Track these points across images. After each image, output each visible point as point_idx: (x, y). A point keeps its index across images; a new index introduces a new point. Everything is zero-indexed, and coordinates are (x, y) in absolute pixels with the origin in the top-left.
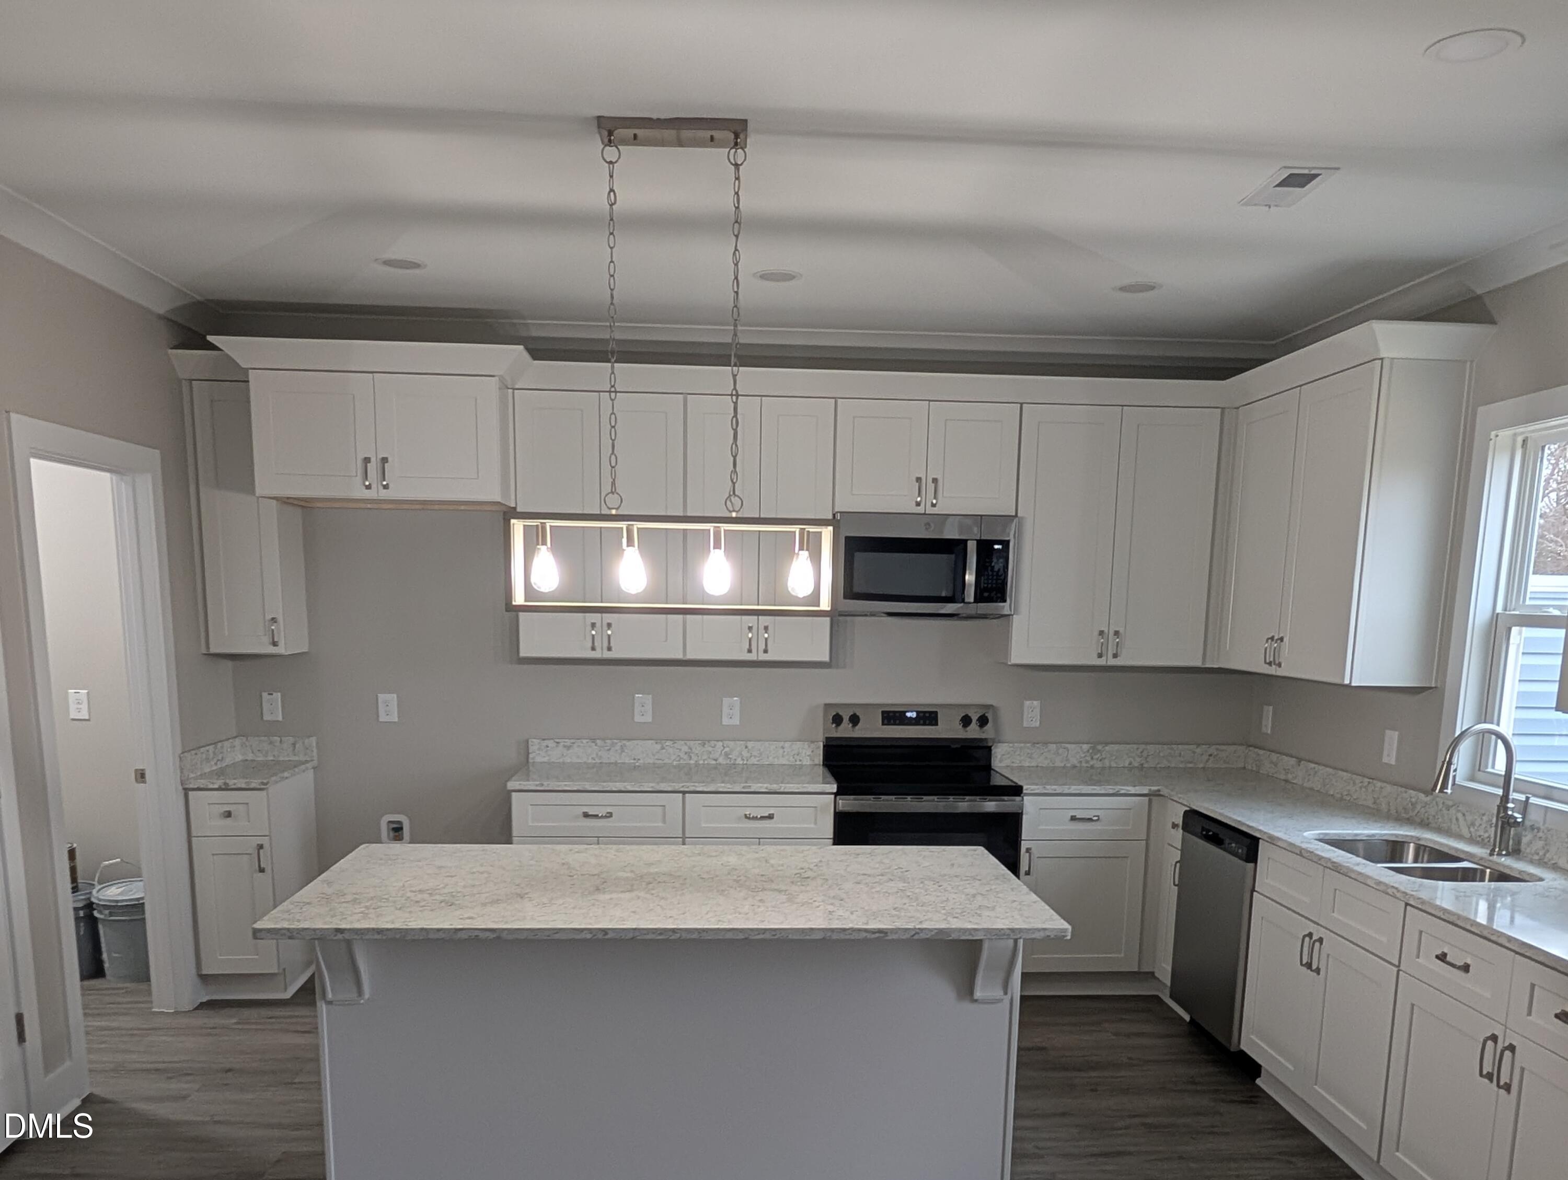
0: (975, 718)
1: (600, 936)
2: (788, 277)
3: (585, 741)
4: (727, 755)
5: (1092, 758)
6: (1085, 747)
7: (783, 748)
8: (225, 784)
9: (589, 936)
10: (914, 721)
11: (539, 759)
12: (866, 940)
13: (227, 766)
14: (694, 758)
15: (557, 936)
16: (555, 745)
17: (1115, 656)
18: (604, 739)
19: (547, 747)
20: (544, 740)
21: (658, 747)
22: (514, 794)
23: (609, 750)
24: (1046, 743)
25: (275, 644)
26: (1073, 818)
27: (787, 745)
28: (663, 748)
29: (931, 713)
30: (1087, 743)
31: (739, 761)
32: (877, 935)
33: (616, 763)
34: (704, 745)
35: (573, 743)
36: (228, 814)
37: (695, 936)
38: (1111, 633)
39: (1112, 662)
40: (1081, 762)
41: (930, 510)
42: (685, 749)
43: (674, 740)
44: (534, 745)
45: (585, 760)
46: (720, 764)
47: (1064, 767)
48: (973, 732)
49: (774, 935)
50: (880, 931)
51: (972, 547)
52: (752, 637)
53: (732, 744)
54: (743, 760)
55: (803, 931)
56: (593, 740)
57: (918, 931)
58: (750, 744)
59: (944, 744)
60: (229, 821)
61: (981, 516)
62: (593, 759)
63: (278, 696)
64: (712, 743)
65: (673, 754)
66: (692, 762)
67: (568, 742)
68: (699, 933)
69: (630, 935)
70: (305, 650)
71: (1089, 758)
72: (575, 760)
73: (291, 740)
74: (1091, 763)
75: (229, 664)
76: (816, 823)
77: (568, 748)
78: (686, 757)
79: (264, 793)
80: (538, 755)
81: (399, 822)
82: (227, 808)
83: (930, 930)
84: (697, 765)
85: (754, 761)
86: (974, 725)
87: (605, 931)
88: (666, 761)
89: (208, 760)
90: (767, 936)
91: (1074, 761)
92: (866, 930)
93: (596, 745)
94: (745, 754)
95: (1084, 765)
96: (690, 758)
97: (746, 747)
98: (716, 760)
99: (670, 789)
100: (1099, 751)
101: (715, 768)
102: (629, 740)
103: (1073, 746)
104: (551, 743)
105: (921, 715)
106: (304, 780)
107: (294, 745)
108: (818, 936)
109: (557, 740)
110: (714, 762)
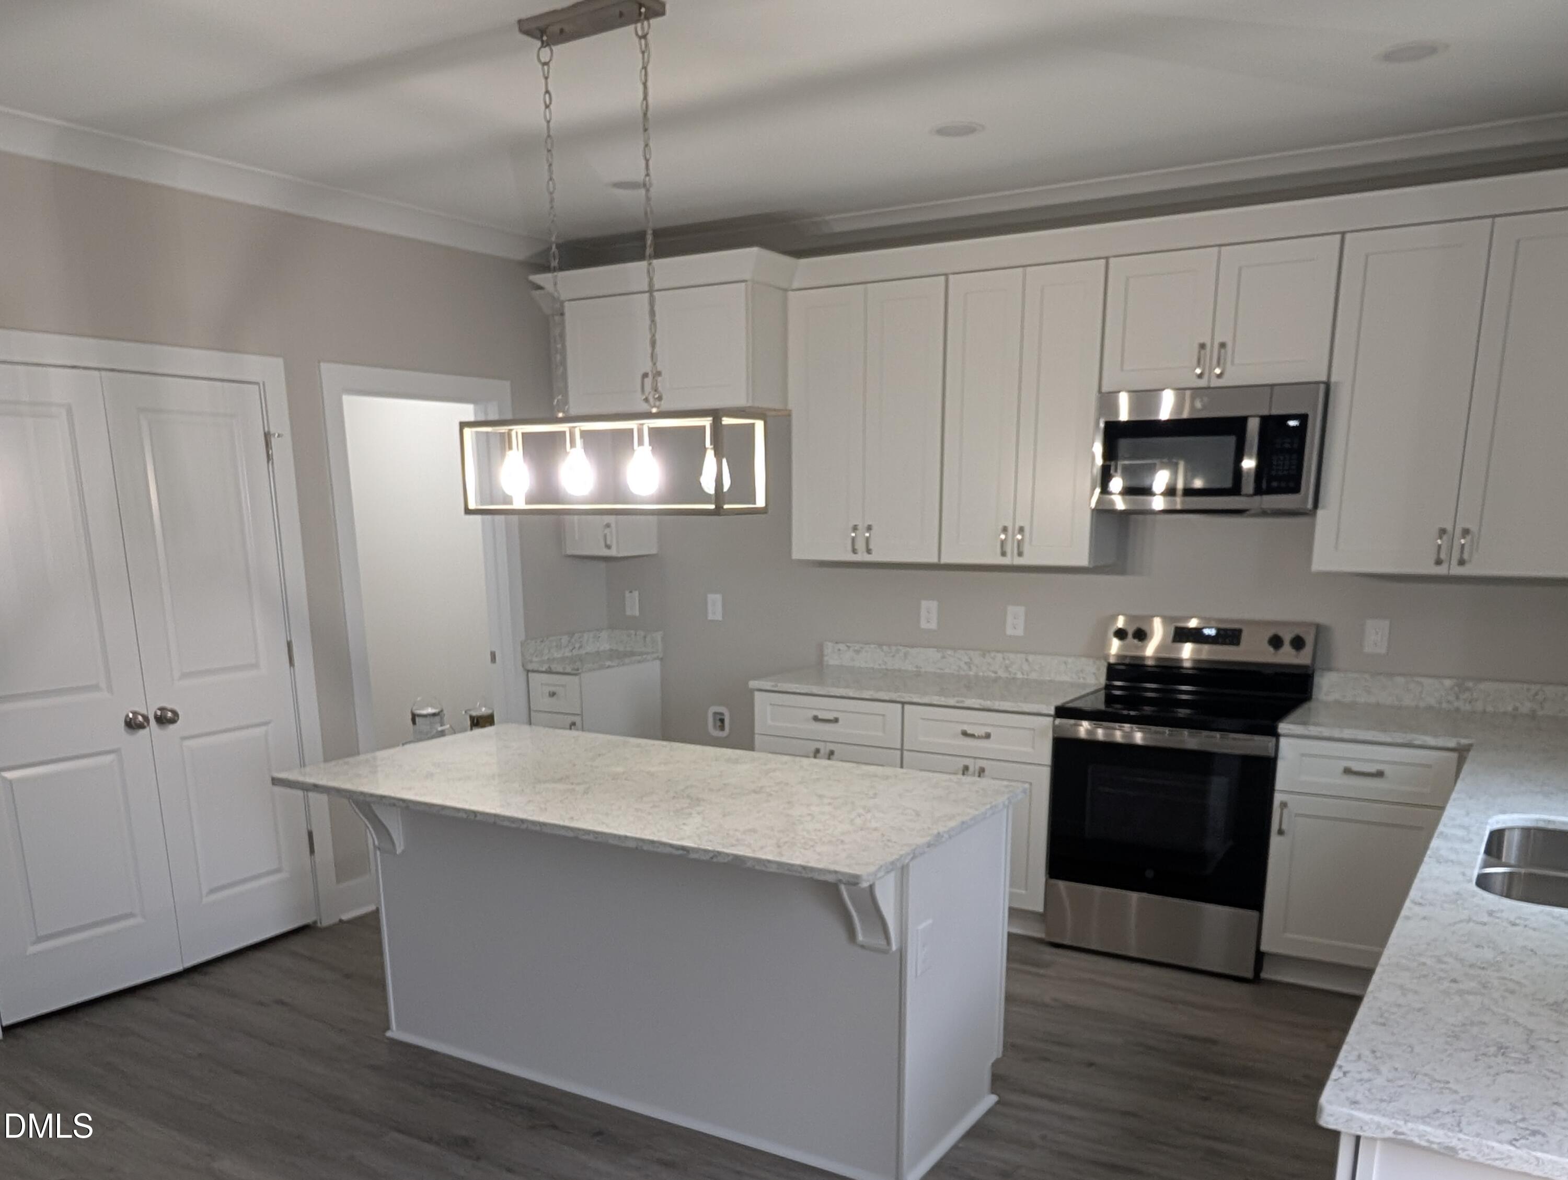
0: (1287, 638)
1: (472, 817)
2: (968, 130)
3: (872, 646)
4: (1007, 667)
5: (1457, 698)
6: (1448, 683)
7: (1065, 663)
8: (550, 668)
9: (465, 816)
10: (1210, 640)
11: (831, 662)
12: (670, 856)
13: (587, 653)
14: (974, 668)
15: (443, 813)
16: (846, 648)
17: (1462, 562)
18: (889, 645)
19: (839, 650)
20: (837, 643)
21: (939, 655)
22: (757, 694)
23: (893, 656)
24: (1391, 675)
25: (608, 547)
26: (1348, 771)
27: (1070, 660)
28: (943, 657)
29: (1234, 630)
30: (1449, 677)
31: (1019, 676)
32: (681, 852)
33: (900, 670)
34: (984, 656)
35: (862, 648)
36: (553, 694)
37: (538, 828)
38: (1458, 531)
39: (1457, 571)
40: (1440, 703)
41: (1215, 383)
42: (966, 659)
43: (954, 649)
44: (829, 647)
45: (871, 665)
46: (1000, 678)
47: (1417, 707)
48: (1287, 656)
49: (596, 838)
50: (683, 848)
51: (1253, 426)
52: (1005, 539)
53: (1012, 656)
54: (1023, 674)
55: (619, 837)
56: (880, 645)
57: (716, 853)
58: (1031, 658)
59: (1254, 668)
60: (554, 699)
61: (1272, 386)
62: (880, 665)
63: (636, 594)
64: (993, 654)
65: (954, 663)
66: (971, 673)
67: (857, 647)
68: (540, 826)
69: (492, 820)
70: (654, 551)
71: (1452, 698)
72: (863, 665)
73: (642, 633)
74: (1456, 704)
75: (603, 565)
76: (1033, 747)
77: (857, 652)
78: (966, 667)
79: (576, 679)
80: (832, 659)
81: (722, 714)
82: (553, 689)
83: (728, 855)
84: (976, 676)
85: (1034, 676)
86: (1287, 648)
87: (475, 813)
88: (947, 671)
89: (559, 647)
90: (591, 837)
91: (1432, 701)
92: (671, 846)
93: (882, 651)
94: (1026, 667)
95: (1444, 705)
96: (970, 669)
97: (1027, 660)
98: (995, 673)
99: (887, 698)
100: (1468, 689)
101: (996, 680)
102: (912, 647)
103: (1430, 681)
104: (842, 647)
105: (1222, 632)
106: (650, 670)
107: (645, 637)
108: (632, 845)
109: (848, 644)
110: (993, 675)
